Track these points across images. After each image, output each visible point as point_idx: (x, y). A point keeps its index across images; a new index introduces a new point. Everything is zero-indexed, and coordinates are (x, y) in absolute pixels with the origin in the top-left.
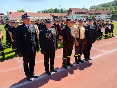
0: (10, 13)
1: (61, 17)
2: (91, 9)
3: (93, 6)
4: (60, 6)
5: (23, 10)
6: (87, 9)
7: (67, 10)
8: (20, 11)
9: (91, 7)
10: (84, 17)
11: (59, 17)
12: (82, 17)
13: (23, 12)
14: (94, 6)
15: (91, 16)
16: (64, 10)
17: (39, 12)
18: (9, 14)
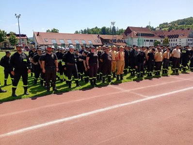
0: (38, 35)
1: (115, 41)
2: (161, 28)
3: (164, 24)
4: (113, 23)
5: (54, 29)
6: (154, 28)
7: (122, 29)
8: (51, 30)
9: (160, 25)
10: (151, 41)
11: (111, 41)
12: (148, 41)
13: (56, 32)
14: (167, 24)
15: (163, 39)
16: (116, 30)
17: (77, 32)
18: (36, 35)
